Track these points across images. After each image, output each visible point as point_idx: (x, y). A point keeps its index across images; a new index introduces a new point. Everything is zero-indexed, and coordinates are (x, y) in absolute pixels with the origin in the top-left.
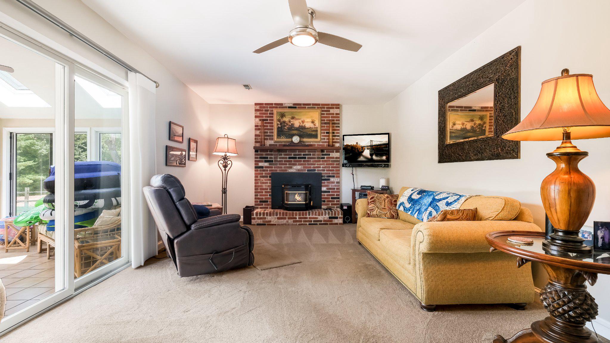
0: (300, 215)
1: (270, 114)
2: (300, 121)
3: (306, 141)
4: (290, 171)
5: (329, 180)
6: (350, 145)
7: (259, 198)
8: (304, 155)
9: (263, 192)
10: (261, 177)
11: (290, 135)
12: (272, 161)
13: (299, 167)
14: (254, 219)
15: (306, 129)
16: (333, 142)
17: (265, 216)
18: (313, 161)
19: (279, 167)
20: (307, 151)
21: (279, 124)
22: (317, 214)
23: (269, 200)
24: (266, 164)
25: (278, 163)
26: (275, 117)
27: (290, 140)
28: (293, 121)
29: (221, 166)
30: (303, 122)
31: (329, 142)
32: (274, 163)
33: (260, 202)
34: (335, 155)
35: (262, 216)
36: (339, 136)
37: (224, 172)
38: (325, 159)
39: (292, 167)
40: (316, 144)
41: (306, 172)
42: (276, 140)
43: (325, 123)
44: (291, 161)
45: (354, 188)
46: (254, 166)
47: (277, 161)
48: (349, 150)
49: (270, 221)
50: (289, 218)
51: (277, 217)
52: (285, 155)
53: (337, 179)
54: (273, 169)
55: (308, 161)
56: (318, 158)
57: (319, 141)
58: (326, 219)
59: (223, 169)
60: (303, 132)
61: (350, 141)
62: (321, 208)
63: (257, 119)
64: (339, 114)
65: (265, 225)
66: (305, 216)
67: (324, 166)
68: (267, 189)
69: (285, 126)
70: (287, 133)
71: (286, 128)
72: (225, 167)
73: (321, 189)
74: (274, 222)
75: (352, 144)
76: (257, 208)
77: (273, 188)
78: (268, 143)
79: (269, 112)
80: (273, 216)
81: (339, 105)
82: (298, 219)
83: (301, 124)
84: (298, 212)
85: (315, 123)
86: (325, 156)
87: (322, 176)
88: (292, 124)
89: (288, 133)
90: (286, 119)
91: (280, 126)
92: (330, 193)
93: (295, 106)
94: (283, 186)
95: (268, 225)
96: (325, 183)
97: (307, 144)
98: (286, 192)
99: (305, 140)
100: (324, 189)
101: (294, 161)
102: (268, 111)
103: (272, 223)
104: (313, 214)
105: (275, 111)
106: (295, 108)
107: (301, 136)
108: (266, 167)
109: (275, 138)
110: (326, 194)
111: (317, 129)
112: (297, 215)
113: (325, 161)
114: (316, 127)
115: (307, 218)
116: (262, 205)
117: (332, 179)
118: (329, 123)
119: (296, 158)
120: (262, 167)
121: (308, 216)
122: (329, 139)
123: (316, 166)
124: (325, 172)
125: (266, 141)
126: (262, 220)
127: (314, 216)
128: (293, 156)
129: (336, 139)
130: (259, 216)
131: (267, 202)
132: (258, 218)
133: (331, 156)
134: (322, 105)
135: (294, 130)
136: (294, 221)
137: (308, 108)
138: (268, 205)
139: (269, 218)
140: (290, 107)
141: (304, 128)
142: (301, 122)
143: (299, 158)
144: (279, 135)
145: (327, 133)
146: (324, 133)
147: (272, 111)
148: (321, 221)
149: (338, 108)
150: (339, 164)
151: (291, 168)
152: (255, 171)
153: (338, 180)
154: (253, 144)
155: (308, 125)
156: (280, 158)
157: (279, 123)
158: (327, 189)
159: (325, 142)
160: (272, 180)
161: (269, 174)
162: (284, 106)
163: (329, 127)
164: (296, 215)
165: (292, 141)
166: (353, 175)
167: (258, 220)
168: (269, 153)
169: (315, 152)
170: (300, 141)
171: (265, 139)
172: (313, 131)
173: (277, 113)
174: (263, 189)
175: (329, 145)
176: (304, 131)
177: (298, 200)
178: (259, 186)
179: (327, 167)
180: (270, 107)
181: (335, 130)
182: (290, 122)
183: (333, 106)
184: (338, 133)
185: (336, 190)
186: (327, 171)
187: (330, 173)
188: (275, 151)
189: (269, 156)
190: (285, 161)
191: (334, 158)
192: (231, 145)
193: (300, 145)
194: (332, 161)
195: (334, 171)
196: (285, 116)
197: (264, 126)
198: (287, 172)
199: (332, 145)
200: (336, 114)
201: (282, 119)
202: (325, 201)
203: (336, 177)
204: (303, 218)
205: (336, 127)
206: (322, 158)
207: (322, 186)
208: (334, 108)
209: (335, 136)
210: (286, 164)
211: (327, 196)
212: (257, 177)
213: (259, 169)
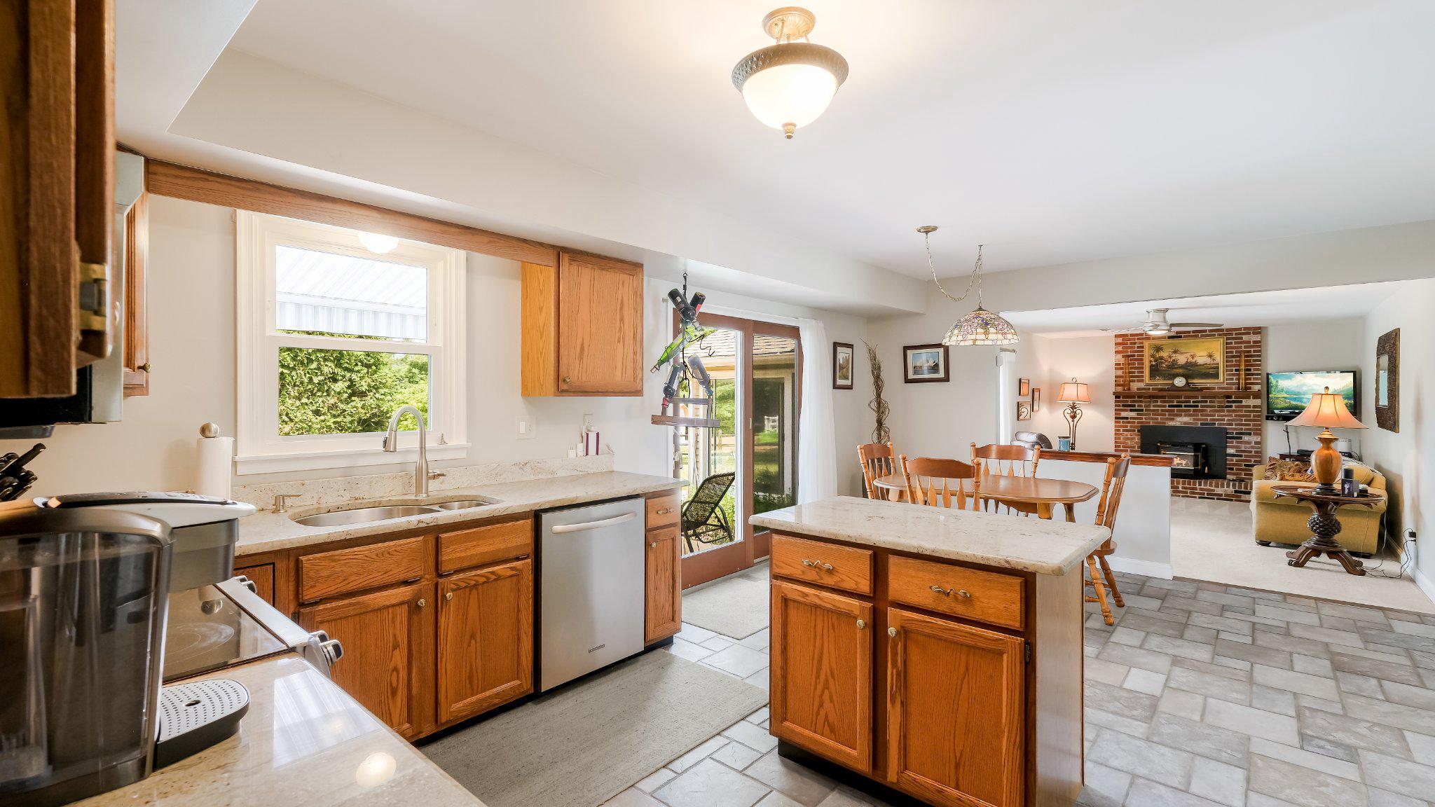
0: (1184, 483)
1: (1138, 347)
2: (1188, 355)
3: (1197, 383)
4: (1171, 423)
5: (1241, 438)
8: (1194, 402)
10: (1124, 431)
11: (1170, 374)
12: (1142, 410)
13: (1186, 419)
15: (1197, 366)
16: (1246, 384)
18: (1210, 411)
19: (1152, 419)
20: (1200, 396)
21: (1153, 360)
22: (1213, 485)
24: (1133, 414)
25: (1152, 413)
26: (1147, 353)
27: (1171, 382)
28: (1175, 356)
29: (1068, 416)
30: (1192, 357)
31: (1239, 384)
32: (1144, 412)
34: (1252, 402)
36: (1259, 374)
37: (1071, 423)
38: (1234, 408)
40: (1216, 386)
41: (1199, 425)
42: (1147, 382)
43: (1233, 357)
45: (1290, 452)
46: (1114, 416)
47: (1150, 411)
52: (1161, 402)
53: (1255, 437)
54: (1144, 420)
55: (1202, 411)
56: (1219, 407)
57: (1222, 381)
58: (1229, 493)
59: (1070, 420)
60: (1191, 371)
62: (1225, 478)
63: (1120, 356)
64: (1260, 342)
66: (1192, 486)
67: (1230, 418)
68: (1134, 447)
69: (1163, 363)
70: (1164, 372)
71: (1164, 366)
72: (1073, 417)
73: (1226, 450)
77: (1143, 446)
78: (1135, 386)
79: (1136, 346)
81: (1260, 328)
82: (1180, 489)
83: (1190, 359)
84: (1181, 480)
85: (1214, 357)
86: (1234, 404)
87: (1227, 433)
88: (1174, 360)
89: (1167, 372)
90: (1164, 354)
91: (1154, 363)
92: (1243, 458)
93: (1178, 336)
94: (1159, 444)
96: (1232, 442)
97: (1197, 387)
99: (1195, 381)
100: (1231, 451)
101: (1177, 411)
102: (1135, 343)
104: (1205, 484)
105: (1146, 344)
106: (1180, 337)
107: (1186, 377)
108: (1131, 418)
109: (1147, 379)
110: (1234, 458)
111: (1217, 365)
112: (1181, 484)
113: (1234, 411)
114: (1215, 362)
115: (1196, 489)
117: (1246, 438)
118: (1239, 356)
119: (1181, 406)
120: (1127, 418)
121: (1198, 487)
122: (1239, 379)
123: (1216, 417)
124: (1234, 426)
125: (1131, 384)
127: (1208, 487)
128: (1175, 403)
129: (1254, 379)
133: (1244, 404)
134: (1228, 330)
135: (1177, 368)
137: (1201, 336)
140: (1169, 338)
141: (1195, 364)
142: (1189, 357)
143: (1185, 406)
144: (1152, 376)
145: (1236, 370)
146: (1231, 370)
147: (1142, 344)
148: (1221, 495)
149: (1260, 333)
150: (1259, 416)
151: (1173, 419)
152: (1116, 422)
153: (1259, 440)
154: (1112, 388)
155: (1202, 359)
156: (1154, 406)
158: (1237, 451)
159: (1233, 384)
160: (1141, 436)
161: (1137, 427)
163: (1240, 361)
164: (1178, 483)
165: (1173, 384)
166: (1288, 432)
168: (1136, 399)
169: (1215, 398)
170: (1188, 383)
171: (1130, 381)
172: (1210, 369)
173: (1150, 346)
174: (1128, 447)
175: (1239, 389)
176: (1196, 368)
177: (1182, 463)
178: (1121, 443)
179: (1237, 420)
180: (1138, 339)
181: (1252, 365)
182: (1170, 357)
183: (1248, 330)
184: (1258, 370)
185: (1253, 453)
186: (1236, 425)
187: (1242, 429)
188: (1146, 397)
189: (1136, 404)
190: (1162, 410)
191: (1249, 406)
192: (1083, 391)
193: (1187, 388)
194: (1246, 411)
195: (1249, 425)
196: (1162, 349)
197: (1129, 364)
198: (1167, 425)
199: (1246, 388)
200: (1254, 342)
201: (1157, 354)
202: (1232, 469)
203: (1255, 434)
204: (1189, 488)
205: (1255, 361)
206: (1227, 407)
207: (1226, 447)
208: (1249, 333)
209: (1253, 374)
210: (1165, 415)
211: (1236, 461)
212: (1119, 430)
213: (1121, 420)
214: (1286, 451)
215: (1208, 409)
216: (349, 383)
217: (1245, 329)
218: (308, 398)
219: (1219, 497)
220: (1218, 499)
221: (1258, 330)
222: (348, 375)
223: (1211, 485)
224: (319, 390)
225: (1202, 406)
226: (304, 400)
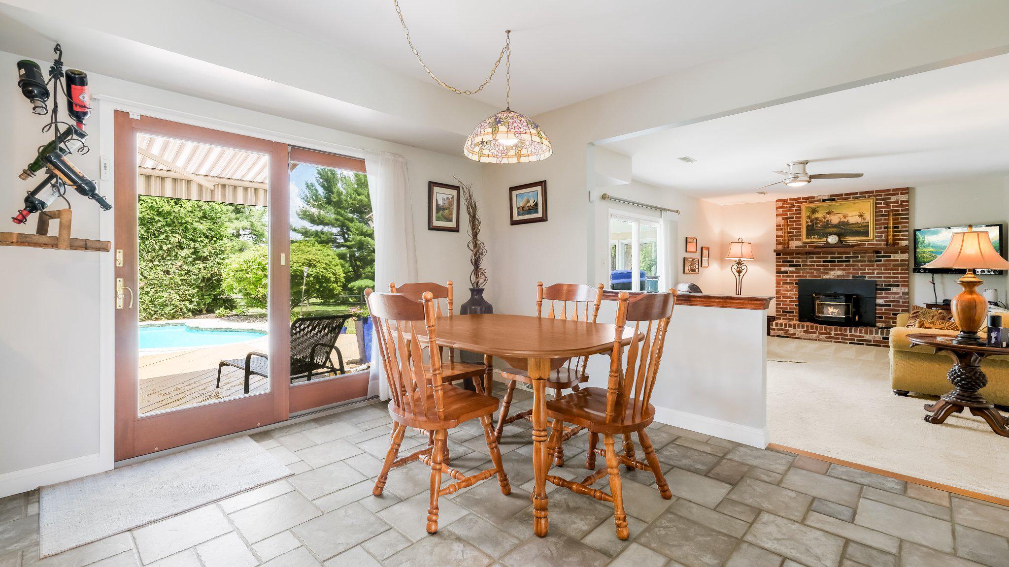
0: (836, 330)
1: (796, 210)
3: (850, 240)
4: (825, 277)
5: (889, 289)
7: (781, 308)
8: (846, 257)
9: (786, 301)
10: (784, 283)
11: (824, 234)
12: (800, 265)
13: (839, 273)
14: (774, 329)
15: (849, 225)
16: (894, 240)
17: (788, 328)
18: (861, 266)
19: (809, 273)
20: (851, 252)
22: (863, 331)
23: (795, 311)
24: (792, 269)
25: (808, 268)
26: (804, 214)
27: (824, 240)
29: (735, 271)
30: (845, 217)
31: (887, 240)
32: (802, 267)
33: (783, 312)
34: (900, 256)
35: (783, 327)
36: (907, 231)
37: (738, 277)
38: (883, 262)
39: (828, 272)
40: (866, 243)
41: (851, 278)
42: (804, 241)
43: (882, 216)
44: (828, 265)
45: (936, 302)
46: (775, 271)
47: (807, 265)
49: (795, 334)
50: (820, 333)
52: (817, 258)
53: (903, 289)
54: (801, 274)
55: (853, 265)
56: (869, 261)
57: (872, 238)
58: (877, 339)
59: (737, 274)
60: (843, 230)
62: (874, 326)
63: (780, 218)
64: (907, 201)
65: (787, 337)
66: (843, 333)
67: (880, 271)
68: (793, 298)
69: (818, 223)
70: (819, 231)
71: (819, 225)
72: (739, 272)
73: (875, 301)
74: (800, 335)
76: (780, 319)
77: (801, 297)
78: (794, 244)
79: (794, 209)
80: (798, 329)
81: (907, 189)
82: (833, 335)
83: (842, 219)
84: (833, 327)
85: (865, 216)
86: (883, 259)
87: (877, 285)
88: (828, 220)
89: (821, 231)
90: (819, 215)
91: (810, 224)
92: (892, 308)
93: (832, 199)
94: (814, 295)
95: (791, 337)
96: (882, 294)
97: (851, 244)
98: (817, 302)
99: (848, 239)
100: (880, 301)
101: (831, 265)
103: (796, 336)
104: (856, 331)
105: (804, 207)
106: (834, 200)
107: (839, 235)
108: (791, 273)
109: (804, 238)
110: (883, 308)
111: (867, 224)
113: (883, 265)
114: (865, 221)
115: (847, 335)
116: (786, 316)
117: (894, 289)
118: (888, 215)
119: (834, 261)
120: (786, 273)
121: (848, 333)
122: (887, 236)
123: (867, 271)
124: (883, 279)
125: (790, 242)
126: (783, 332)
127: (858, 334)
128: (829, 259)
129: (902, 235)
130: (779, 327)
131: (793, 312)
132: (778, 329)
133: (892, 258)
134: (877, 191)
135: (831, 227)
136: (827, 338)
137: (853, 198)
138: (794, 316)
139: (792, 330)
140: (824, 200)
141: (847, 224)
142: (841, 217)
143: (838, 261)
144: (809, 235)
145: (885, 228)
146: (881, 228)
147: (800, 206)
148: (870, 341)
149: (907, 193)
150: (906, 269)
151: (827, 273)
152: (777, 276)
153: (906, 290)
154: (774, 247)
155: (853, 219)
156: (810, 262)
157: (809, 220)
158: (886, 301)
159: (883, 240)
160: (799, 288)
161: (795, 280)
162: (816, 199)
163: (888, 220)
164: (831, 330)
165: (827, 241)
166: (934, 284)
167: (778, 331)
168: (795, 256)
169: (865, 253)
170: (840, 241)
171: (789, 240)
172: (861, 227)
173: (807, 208)
174: (787, 298)
175: (887, 244)
176: (848, 227)
177: (834, 312)
178: (781, 294)
179: (886, 273)
180: (796, 203)
181: (900, 223)
182: (825, 218)
183: (896, 191)
184: (905, 227)
185: (901, 303)
186: (885, 277)
187: (890, 281)
188: (803, 254)
189: (795, 260)
190: (817, 265)
191: (897, 261)
192: (746, 249)
193: (840, 245)
194: (894, 265)
195: (898, 277)
196: (817, 211)
197: (788, 225)
198: (821, 278)
199: (894, 244)
200: (903, 202)
201: (813, 216)
202: (881, 318)
203: (903, 286)
204: (841, 335)
205: (902, 219)
206: (877, 261)
207: (876, 297)
208: (897, 194)
209: (900, 231)
210: (820, 269)
211: (885, 310)
212: (779, 284)
213: (782, 275)
214: (933, 301)
215: (859, 264)
216: (193, 250)
217: (894, 190)
218: (159, 261)
219: (868, 343)
220: (867, 345)
221: (906, 191)
222: (192, 244)
223: (860, 332)
224: (168, 255)
225: (853, 261)
226: (156, 263)
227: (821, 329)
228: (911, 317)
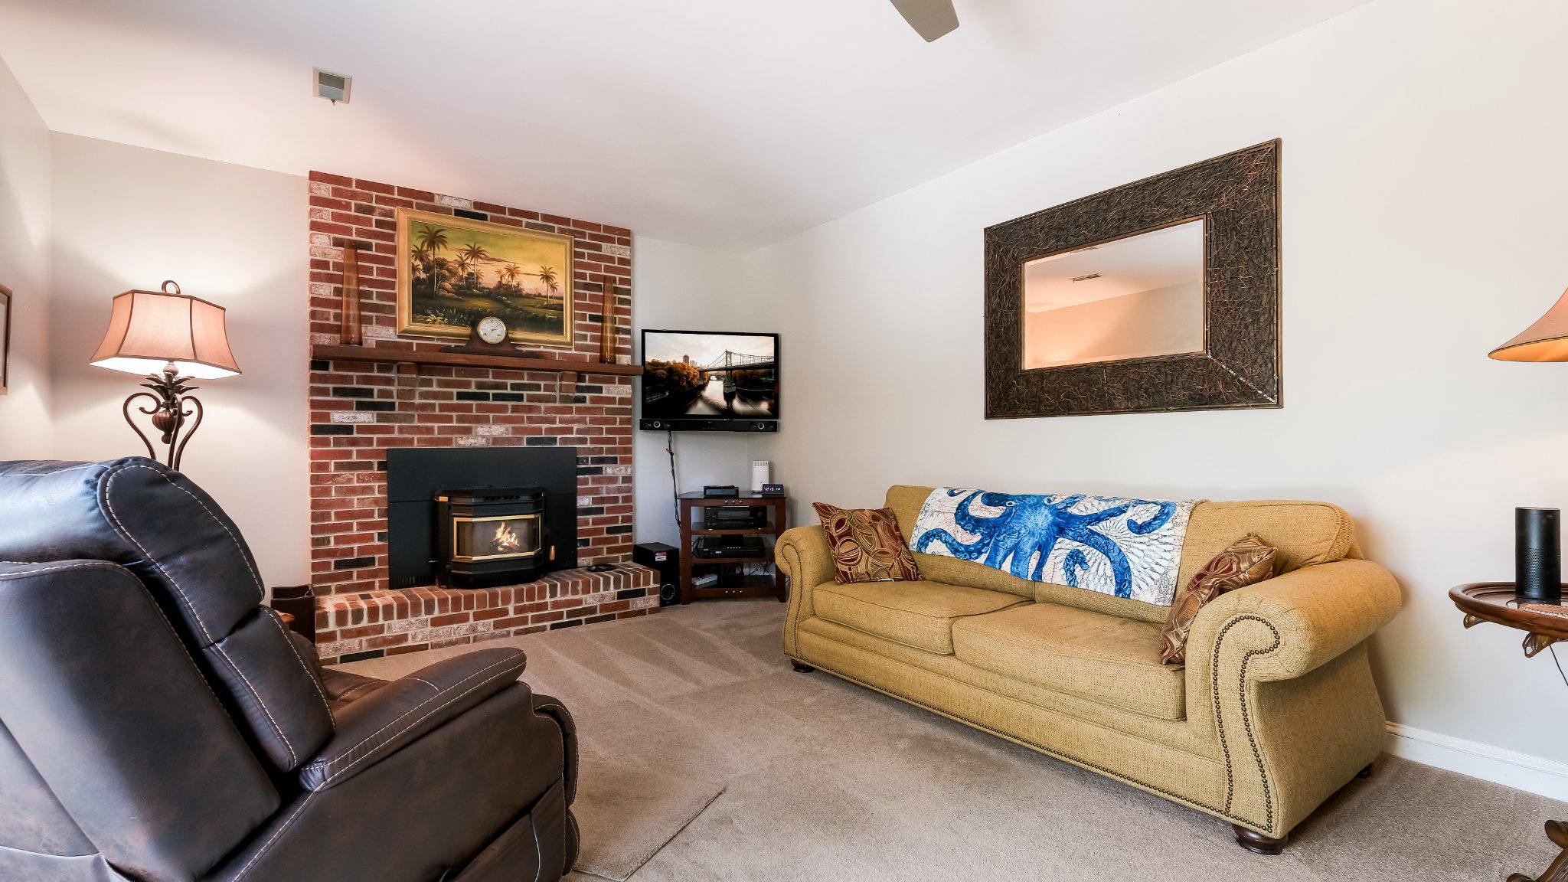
0: (519, 599)
1: (379, 223)
3: (524, 340)
4: (464, 442)
5: (599, 471)
6: (663, 365)
7: (331, 553)
8: (514, 387)
9: (349, 527)
10: (339, 466)
11: (465, 312)
12: (391, 406)
13: (498, 430)
14: (330, 637)
15: (521, 296)
16: (612, 349)
17: (381, 621)
18: (548, 410)
19: (419, 430)
20: (526, 372)
21: (421, 267)
22: (580, 588)
23: (377, 556)
24: (366, 418)
25: (416, 414)
26: (404, 242)
27: (469, 330)
28: (474, 266)
30: (512, 272)
31: (601, 349)
32: (397, 411)
33: (338, 565)
34: (617, 391)
35: (365, 623)
36: (628, 332)
38: (588, 404)
39: (470, 428)
40: (557, 351)
41: (525, 445)
42: (406, 326)
43: (587, 286)
44: (469, 408)
45: (686, 495)
46: (307, 424)
47: (412, 406)
48: (660, 379)
49: (404, 638)
50: (477, 617)
51: (429, 617)
52: (441, 384)
53: (623, 467)
54: (396, 435)
55: (530, 409)
56: (564, 399)
57: (567, 343)
58: (607, 601)
59: (153, 431)
60: (514, 307)
61: (664, 351)
63: (324, 240)
64: (627, 262)
65: (379, 654)
66: (537, 601)
67: (582, 426)
68: (371, 514)
69: (444, 278)
70: (448, 303)
71: (447, 285)
72: (167, 425)
73: (576, 500)
74: (420, 637)
75: (671, 360)
76: (334, 591)
77: (397, 508)
78: (375, 334)
79: (374, 218)
80: (413, 615)
81: (628, 232)
82: (511, 615)
83: (506, 277)
84: (512, 589)
85: (555, 281)
86: (588, 395)
87: (577, 461)
88: (471, 274)
89: (455, 304)
90: (449, 254)
91: (423, 276)
92: (605, 515)
93: (479, 212)
94: (443, 499)
95: (392, 652)
96: (586, 482)
97: (524, 349)
98: (456, 520)
99: (519, 335)
100: (584, 502)
101: (479, 408)
102: (371, 210)
103: (410, 643)
104: (564, 592)
105: (402, 216)
106: (483, 218)
107: (510, 322)
108: (362, 429)
109: (405, 318)
110: (590, 518)
111: (560, 301)
112: (510, 599)
113: (588, 410)
114: (556, 294)
115: (544, 606)
116: (349, 576)
117: (609, 470)
119: (486, 397)
120: (348, 429)
121: (548, 599)
122: (602, 339)
123: (558, 425)
124: (588, 445)
125: (365, 328)
126: (364, 639)
127: (570, 597)
128: (473, 389)
129: (623, 340)
130: (350, 626)
131: (371, 561)
132: (347, 634)
133: (604, 394)
134: (577, 223)
135: (479, 296)
136: (497, 625)
137: (528, 225)
138: (374, 574)
139: (396, 626)
140: (460, 213)
141: (516, 293)
142: (504, 271)
143: (496, 397)
144: (419, 311)
145: (593, 318)
146: (585, 317)
147: (391, 214)
148: (593, 610)
149: (626, 243)
150: (628, 421)
151: (467, 431)
152: (314, 442)
153: (628, 473)
155: (531, 284)
156: (423, 395)
157: (419, 264)
158: (595, 501)
159: (589, 349)
160: (389, 478)
161: (376, 454)
162: (437, 202)
163: (600, 300)
164: (506, 601)
165: (475, 337)
166: (672, 455)
167: (346, 641)
168: (375, 374)
169: (554, 378)
170: (507, 339)
171: (360, 320)
172: (546, 307)
173: (412, 225)
174: (352, 515)
175: (602, 360)
176: (519, 303)
177: (506, 544)
178: (331, 504)
179: (594, 430)
180: (379, 200)
181: (618, 311)
182: (462, 265)
183: (610, 233)
184: (627, 322)
185: (619, 503)
186: (592, 441)
187: (602, 450)
188: (401, 369)
189: (376, 388)
190: (442, 407)
191: (613, 400)
193: (507, 350)
194: (608, 411)
195: (614, 441)
196: (442, 240)
197: (352, 269)
198: (454, 446)
199: (612, 360)
200: (619, 260)
201: (430, 253)
202: (586, 543)
203: (622, 461)
204: (531, 608)
205: (622, 301)
206: (578, 400)
207: (577, 493)
208: (613, 240)
209: (619, 331)
210: (449, 419)
211: (594, 523)
212: (324, 467)
213: (332, 437)
215: (542, 405)
217: (602, 229)
219: (592, 616)
220: (589, 622)
221: (625, 236)
223: (575, 591)
227: (482, 600)
228: (840, 537)
